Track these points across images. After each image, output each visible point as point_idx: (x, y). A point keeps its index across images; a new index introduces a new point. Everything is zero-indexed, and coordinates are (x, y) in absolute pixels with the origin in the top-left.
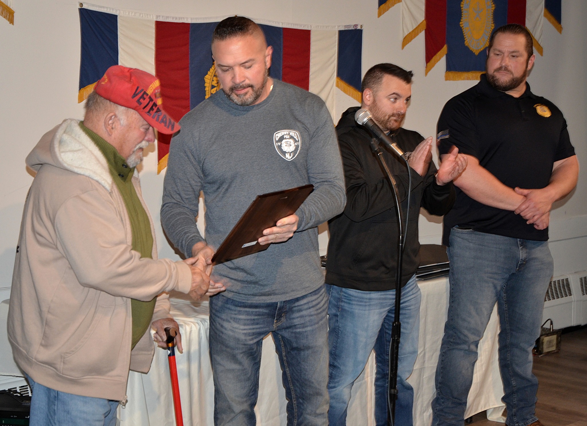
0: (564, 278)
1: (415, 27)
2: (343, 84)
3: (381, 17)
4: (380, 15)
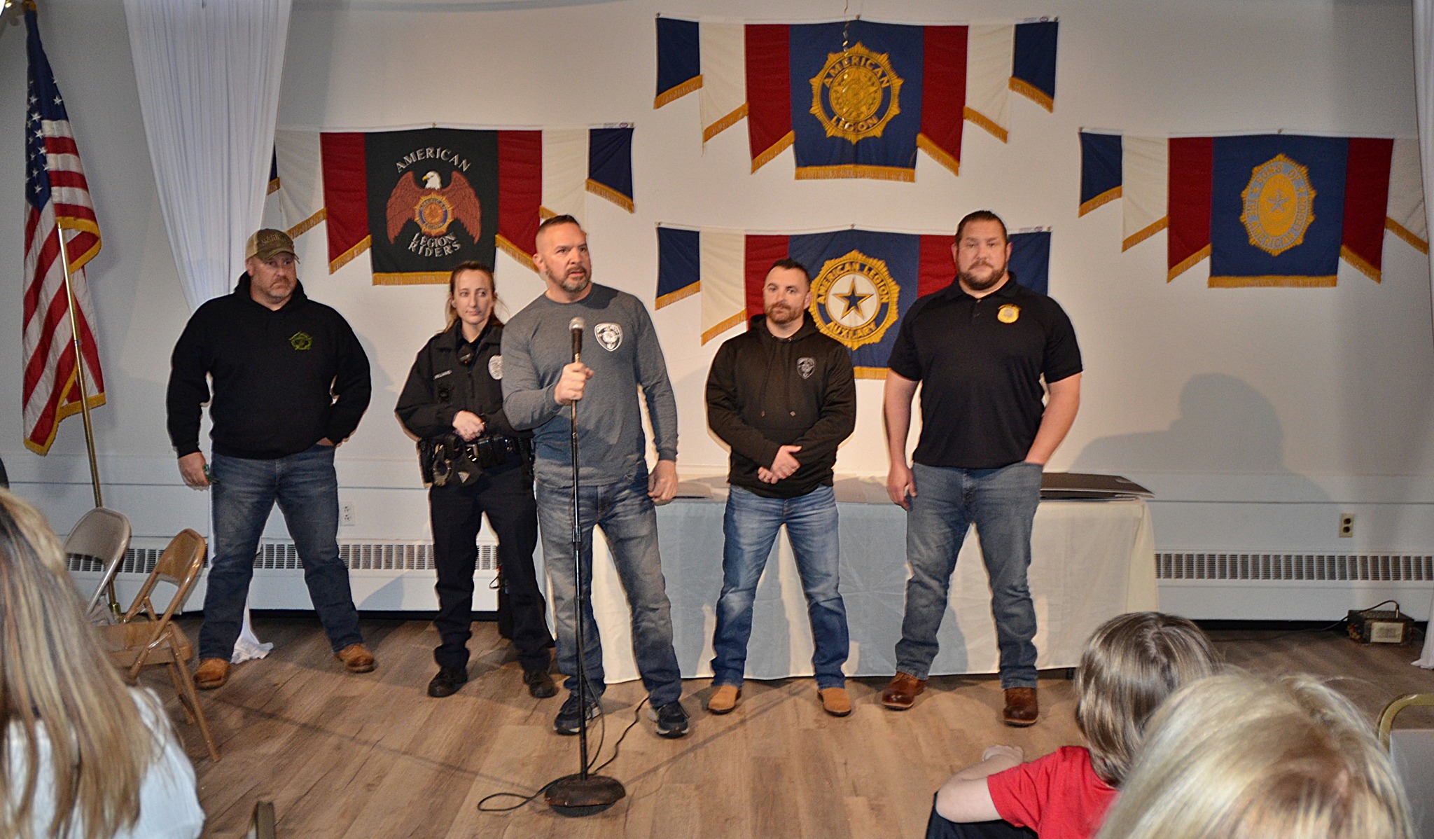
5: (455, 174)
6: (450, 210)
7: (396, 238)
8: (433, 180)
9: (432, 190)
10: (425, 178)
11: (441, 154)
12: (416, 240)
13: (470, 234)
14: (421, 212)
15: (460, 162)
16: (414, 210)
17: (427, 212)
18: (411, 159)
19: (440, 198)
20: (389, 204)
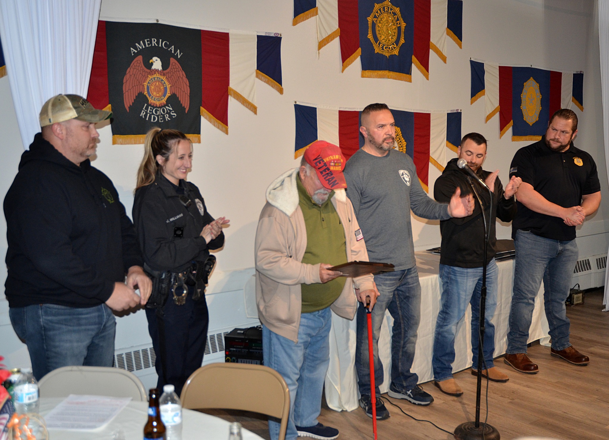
0: (586, 259)
1: (493, 110)
2: (450, 145)
3: (473, 104)
4: (472, 103)
5: (172, 60)
6: (168, 87)
7: (130, 107)
8: (157, 64)
9: (157, 71)
10: (151, 61)
11: (162, 44)
12: (145, 109)
13: (183, 106)
14: (148, 87)
15: (175, 51)
16: (143, 85)
17: (153, 87)
18: (140, 46)
19: (162, 77)
20: (124, 81)
